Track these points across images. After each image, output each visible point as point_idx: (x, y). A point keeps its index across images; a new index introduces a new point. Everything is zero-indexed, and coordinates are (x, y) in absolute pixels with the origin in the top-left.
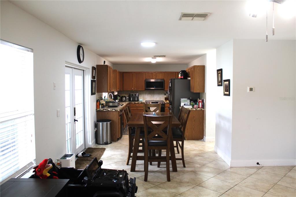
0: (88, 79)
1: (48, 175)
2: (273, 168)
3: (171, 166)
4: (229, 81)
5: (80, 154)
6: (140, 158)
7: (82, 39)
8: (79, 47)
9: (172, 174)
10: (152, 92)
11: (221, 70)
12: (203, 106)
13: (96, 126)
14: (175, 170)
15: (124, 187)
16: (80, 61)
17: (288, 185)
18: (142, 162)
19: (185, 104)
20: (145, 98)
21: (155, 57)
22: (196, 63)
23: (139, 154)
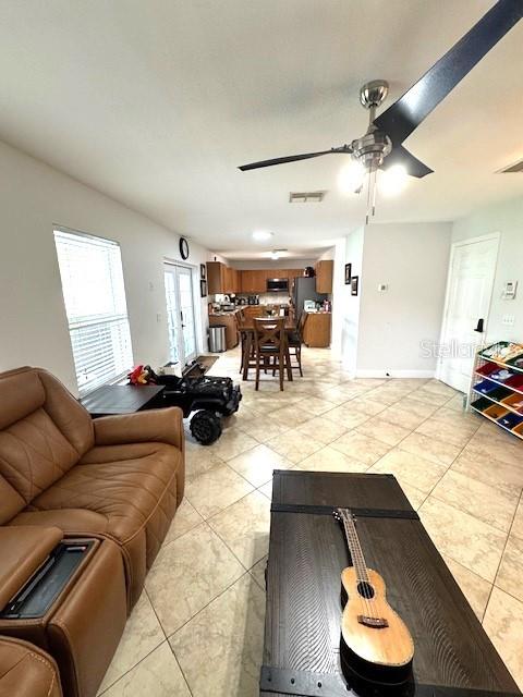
0: (197, 278)
1: (145, 382)
2: (405, 380)
3: (286, 375)
4: (357, 277)
5: (190, 363)
6: (253, 366)
7: (185, 231)
8: (182, 240)
9: (285, 384)
10: (275, 294)
11: (350, 265)
12: (330, 309)
13: (208, 332)
14: (290, 379)
15: (225, 394)
16: (184, 258)
17: (419, 399)
18: (254, 370)
19: (309, 307)
20: (267, 301)
21: (275, 251)
22: (325, 257)
23: (251, 363)
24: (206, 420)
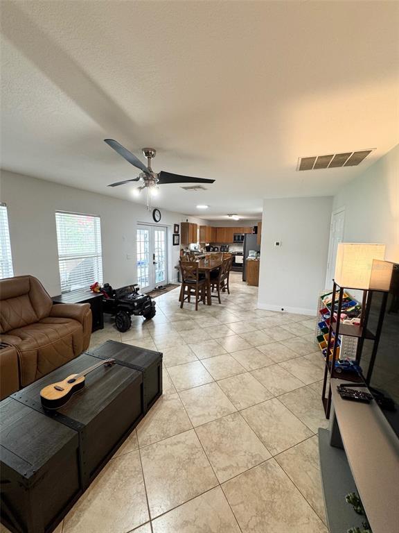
3: (206, 301)
8: (155, 210)
14: (210, 304)
16: (156, 221)
19: (252, 255)
24: (121, 317)
